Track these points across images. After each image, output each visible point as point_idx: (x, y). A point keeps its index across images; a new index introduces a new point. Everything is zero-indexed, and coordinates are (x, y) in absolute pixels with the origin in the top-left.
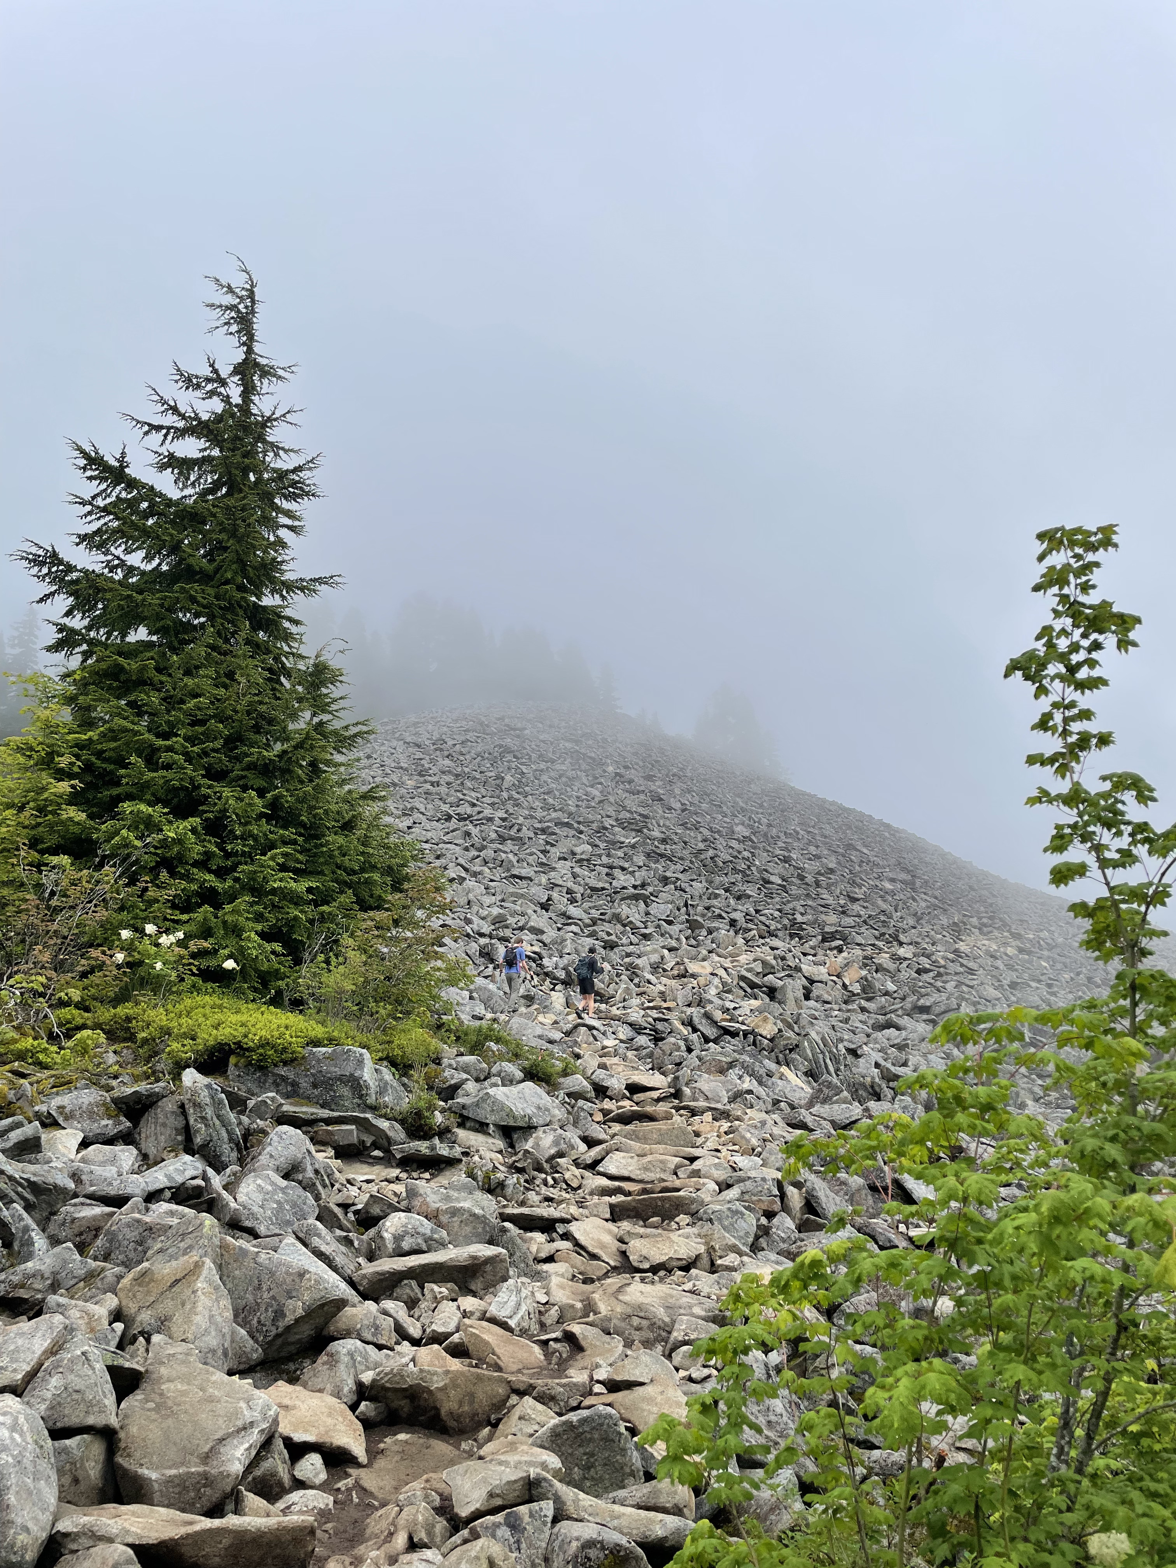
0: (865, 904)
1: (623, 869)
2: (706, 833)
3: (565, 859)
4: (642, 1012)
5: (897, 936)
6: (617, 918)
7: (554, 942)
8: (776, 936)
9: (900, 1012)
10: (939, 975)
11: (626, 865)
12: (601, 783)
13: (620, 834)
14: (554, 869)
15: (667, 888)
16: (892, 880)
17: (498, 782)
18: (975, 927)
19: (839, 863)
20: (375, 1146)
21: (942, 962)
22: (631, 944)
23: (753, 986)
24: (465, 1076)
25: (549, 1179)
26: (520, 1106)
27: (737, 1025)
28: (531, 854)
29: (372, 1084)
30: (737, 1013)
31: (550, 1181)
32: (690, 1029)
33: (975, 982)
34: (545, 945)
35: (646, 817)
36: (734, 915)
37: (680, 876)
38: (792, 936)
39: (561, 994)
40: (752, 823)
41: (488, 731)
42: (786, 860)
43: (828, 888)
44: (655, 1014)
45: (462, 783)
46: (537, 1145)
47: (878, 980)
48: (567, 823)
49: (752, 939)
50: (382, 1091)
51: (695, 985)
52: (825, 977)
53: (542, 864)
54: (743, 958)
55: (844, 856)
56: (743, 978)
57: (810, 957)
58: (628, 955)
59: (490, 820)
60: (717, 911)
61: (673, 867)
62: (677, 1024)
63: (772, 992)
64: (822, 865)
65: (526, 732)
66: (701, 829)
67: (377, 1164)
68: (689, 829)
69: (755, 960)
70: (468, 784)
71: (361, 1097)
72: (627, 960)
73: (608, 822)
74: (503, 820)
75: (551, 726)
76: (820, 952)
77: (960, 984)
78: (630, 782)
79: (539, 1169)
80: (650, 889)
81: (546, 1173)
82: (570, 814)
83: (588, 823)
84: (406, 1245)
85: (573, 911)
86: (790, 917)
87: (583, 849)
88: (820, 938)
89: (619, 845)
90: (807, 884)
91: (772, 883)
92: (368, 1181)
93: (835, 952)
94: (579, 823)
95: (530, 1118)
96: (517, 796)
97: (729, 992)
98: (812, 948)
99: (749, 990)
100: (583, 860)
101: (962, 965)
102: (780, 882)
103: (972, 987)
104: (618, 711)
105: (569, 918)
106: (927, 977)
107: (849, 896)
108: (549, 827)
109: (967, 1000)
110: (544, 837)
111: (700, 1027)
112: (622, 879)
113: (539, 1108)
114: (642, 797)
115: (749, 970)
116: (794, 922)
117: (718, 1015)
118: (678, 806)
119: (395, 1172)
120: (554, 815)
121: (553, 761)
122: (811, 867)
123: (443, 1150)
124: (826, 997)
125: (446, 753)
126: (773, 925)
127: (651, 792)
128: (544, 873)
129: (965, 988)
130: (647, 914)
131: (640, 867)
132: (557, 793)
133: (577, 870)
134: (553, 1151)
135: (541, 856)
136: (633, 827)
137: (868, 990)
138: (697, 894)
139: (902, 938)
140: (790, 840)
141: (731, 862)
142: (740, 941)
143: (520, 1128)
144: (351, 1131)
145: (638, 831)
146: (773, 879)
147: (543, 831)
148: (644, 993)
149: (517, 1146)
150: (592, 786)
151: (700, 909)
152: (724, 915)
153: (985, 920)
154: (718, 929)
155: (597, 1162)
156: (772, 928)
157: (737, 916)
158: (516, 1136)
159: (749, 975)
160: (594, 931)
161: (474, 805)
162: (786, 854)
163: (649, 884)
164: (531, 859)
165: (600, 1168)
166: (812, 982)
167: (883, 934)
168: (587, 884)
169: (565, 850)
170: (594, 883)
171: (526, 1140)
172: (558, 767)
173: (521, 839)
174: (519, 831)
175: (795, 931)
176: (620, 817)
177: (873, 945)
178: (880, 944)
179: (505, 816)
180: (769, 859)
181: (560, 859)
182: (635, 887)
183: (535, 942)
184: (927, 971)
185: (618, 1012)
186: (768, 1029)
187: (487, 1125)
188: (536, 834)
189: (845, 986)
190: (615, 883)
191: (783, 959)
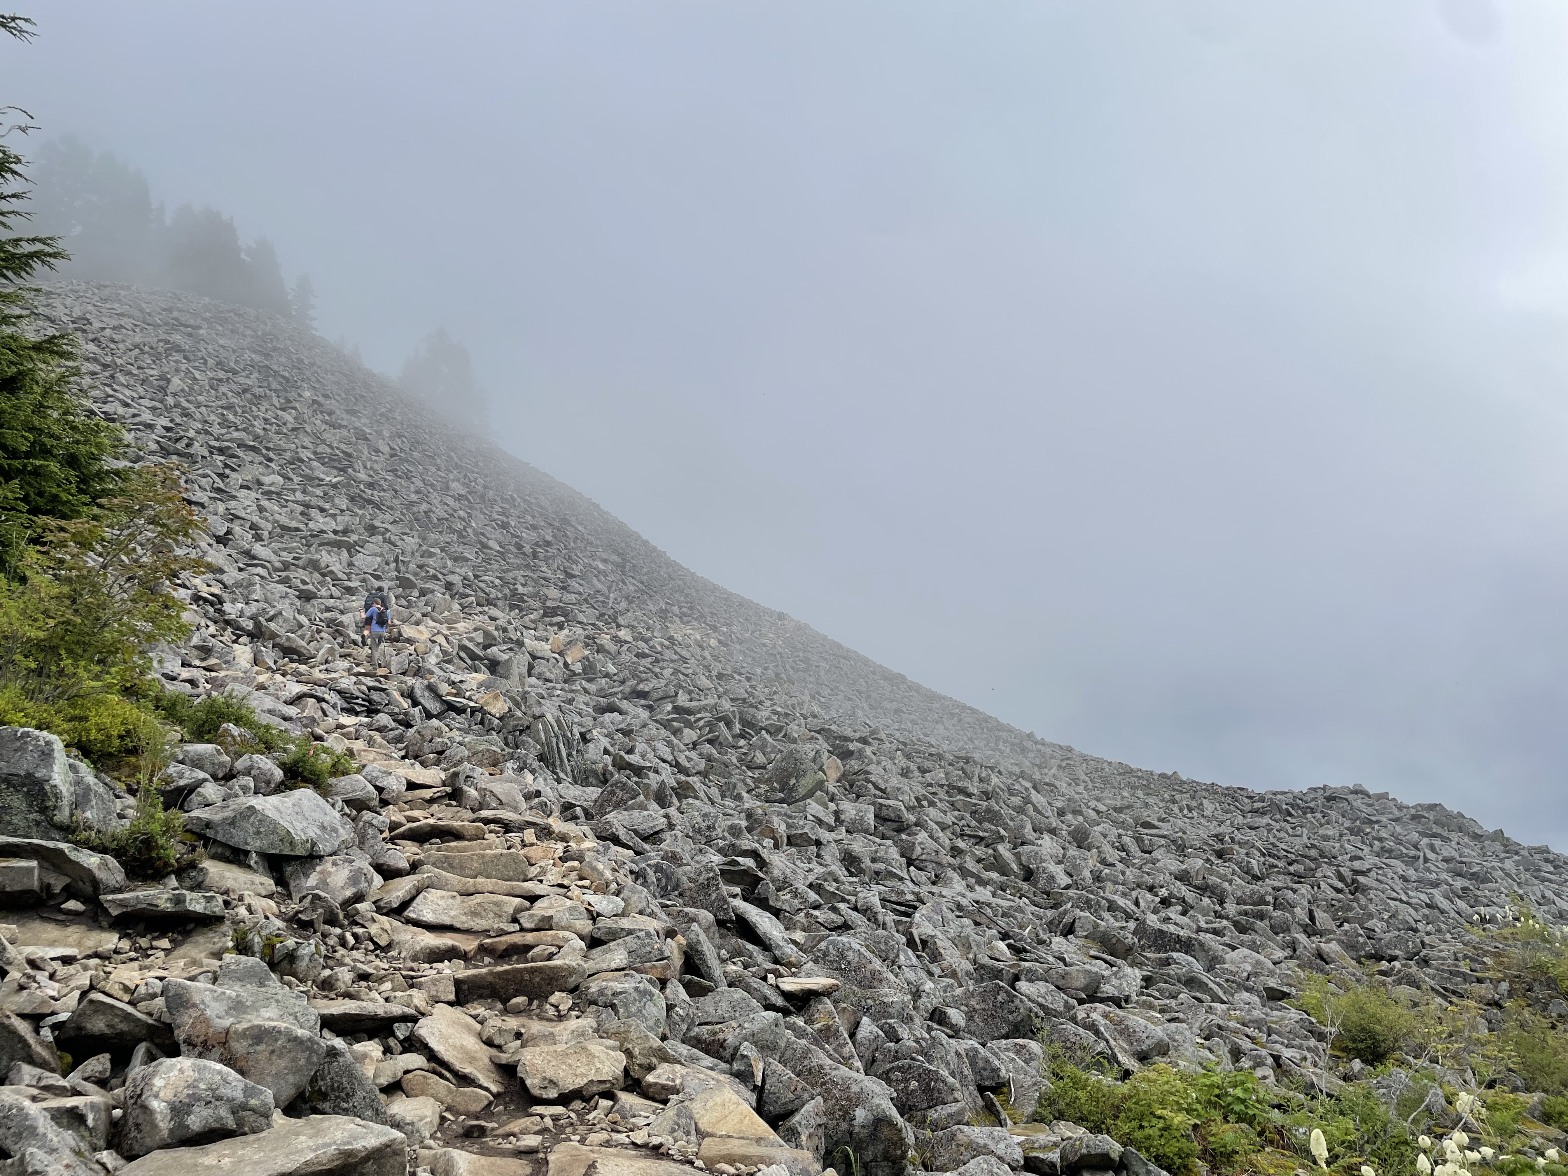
0: (582, 582)
1: (322, 510)
2: (419, 483)
3: (249, 488)
4: (354, 679)
5: (616, 618)
6: (314, 565)
7: (238, 585)
8: (495, 606)
9: (619, 696)
10: (657, 661)
11: (327, 506)
12: (295, 409)
13: (320, 471)
14: (234, 497)
15: (373, 539)
16: (605, 561)
17: (162, 383)
18: (676, 615)
19: (554, 536)
20: (69, 893)
21: (659, 649)
22: (332, 597)
23: (473, 657)
24: (201, 775)
25: (348, 935)
26: (299, 826)
27: (465, 701)
28: (205, 476)
29: (65, 790)
30: (463, 686)
31: (351, 941)
32: (410, 701)
33: (690, 671)
34: (226, 587)
35: (349, 455)
36: (451, 578)
37: (390, 527)
38: (512, 607)
39: (248, 649)
40: (467, 481)
41: (149, 320)
42: (504, 526)
43: (546, 559)
44: (369, 681)
45: (112, 377)
46: (324, 884)
47: (599, 661)
48: (253, 447)
49: (470, 606)
50: (79, 803)
51: (412, 652)
52: (548, 654)
53: (219, 490)
54: (461, 626)
55: (559, 530)
56: (463, 648)
57: (532, 632)
58: (328, 610)
59: (150, 427)
60: (432, 572)
61: (381, 516)
62: (396, 695)
63: (494, 666)
64: (539, 535)
65: (202, 331)
66: (414, 479)
67: (73, 922)
68: (400, 477)
69: (476, 630)
70: (122, 378)
71: (43, 810)
72: (328, 615)
73: (305, 454)
74: (168, 429)
75: (233, 332)
76: (541, 626)
77: (676, 671)
78: (331, 413)
79: (332, 921)
80: (354, 537)
81: (341, 927)
82: (256, 438)
83: (280, 451)
84: (195, 1122)
85: (259, 549)
86: (512, 587)
87: (273, 480)
88: (542, 612)
89: (317, 482)
90: (524, 554)
91: (491, 549)
92: (67, 960)
93: (556, 628)
94: (268, 449)
95: (314, 844)
96: (185, 404)
97: (449, 662)
98: (532, 621)
99: (469, 662)
100: (273, 492)
101: (676, 653)
102: (498, 548)
103: (687, 675)
104: (313, 332)
105: (254, 558)
106: (646, 662)
107: (565, 572)
108: (229, 448)
109: (684, 688)
110: (222, 458)
111: (422, 700)
112: (320, 522)
113: (323, 828)
114: (345, 433)
115: (471, 640)
116: (514, 593)
117: (444, 689)
118: (386, 449)
119: (110, 940)
120: (236, 435)
121: (235, 373)
122: (529, 536)
123: (196, 903)
124: (548, 675)
125: (91, 336)
126: (494, 594)
127: (355, 428)
128: (221, 500)
129: (681, 676)
130: (351, 565)
131: (342, 511)
132: (239, 411)
133: (265, 503)
134: (349, 893)
135: (217, 480)
136: (335, 464)
137: (589, 671)
138: (409, 549)
139: (620, 620)
140: (507, 506)
141: (446, 519)
142: (456, 607)
143: (297, 858)
144: (30, 870)
145: (341, 470)
146: (492, 544)
147: (221, 451)
148: (349, 655)
149: (292, 884)
150: (283, 410)
151: (412, 566)
152: (440, 576)
153: (685, 610)
154: (432, 591)
155: (406, 904)
156: (492, 596)
157: (455, 579)
158: (289, 869)
159: (470, 645)
160: (287, 577)
161: (127, 405)
162: (505, 520)
163: (352, 531)
164: (203, 481)
165: (410, 913)
166: (534, 657)
167: (603, 615)
168: (277, 522)
169: (249, 477)
170: (284, 520)
171: (307, 876)
172: (241, 380)
173: (192, 455)
174: (188, 446)
175: (516, 602)
176: (319, 450)
177: (593, 625)
178: (600, 624)
179: (172, 425)
180: (487, 522)
181: (242, 487)
182: (335, 532)
183: (213, 583)
184: (645, 655)
185: (322, 676)
186: (498, 707)
187: (247, 853)
188: (212, 453)
189: (566, 665)
190: (311, 525)
191: (505, 630)
